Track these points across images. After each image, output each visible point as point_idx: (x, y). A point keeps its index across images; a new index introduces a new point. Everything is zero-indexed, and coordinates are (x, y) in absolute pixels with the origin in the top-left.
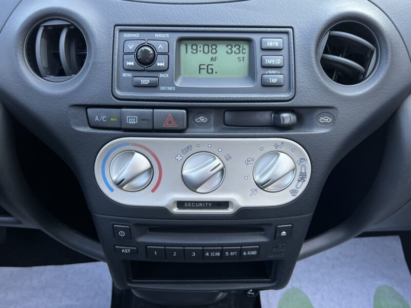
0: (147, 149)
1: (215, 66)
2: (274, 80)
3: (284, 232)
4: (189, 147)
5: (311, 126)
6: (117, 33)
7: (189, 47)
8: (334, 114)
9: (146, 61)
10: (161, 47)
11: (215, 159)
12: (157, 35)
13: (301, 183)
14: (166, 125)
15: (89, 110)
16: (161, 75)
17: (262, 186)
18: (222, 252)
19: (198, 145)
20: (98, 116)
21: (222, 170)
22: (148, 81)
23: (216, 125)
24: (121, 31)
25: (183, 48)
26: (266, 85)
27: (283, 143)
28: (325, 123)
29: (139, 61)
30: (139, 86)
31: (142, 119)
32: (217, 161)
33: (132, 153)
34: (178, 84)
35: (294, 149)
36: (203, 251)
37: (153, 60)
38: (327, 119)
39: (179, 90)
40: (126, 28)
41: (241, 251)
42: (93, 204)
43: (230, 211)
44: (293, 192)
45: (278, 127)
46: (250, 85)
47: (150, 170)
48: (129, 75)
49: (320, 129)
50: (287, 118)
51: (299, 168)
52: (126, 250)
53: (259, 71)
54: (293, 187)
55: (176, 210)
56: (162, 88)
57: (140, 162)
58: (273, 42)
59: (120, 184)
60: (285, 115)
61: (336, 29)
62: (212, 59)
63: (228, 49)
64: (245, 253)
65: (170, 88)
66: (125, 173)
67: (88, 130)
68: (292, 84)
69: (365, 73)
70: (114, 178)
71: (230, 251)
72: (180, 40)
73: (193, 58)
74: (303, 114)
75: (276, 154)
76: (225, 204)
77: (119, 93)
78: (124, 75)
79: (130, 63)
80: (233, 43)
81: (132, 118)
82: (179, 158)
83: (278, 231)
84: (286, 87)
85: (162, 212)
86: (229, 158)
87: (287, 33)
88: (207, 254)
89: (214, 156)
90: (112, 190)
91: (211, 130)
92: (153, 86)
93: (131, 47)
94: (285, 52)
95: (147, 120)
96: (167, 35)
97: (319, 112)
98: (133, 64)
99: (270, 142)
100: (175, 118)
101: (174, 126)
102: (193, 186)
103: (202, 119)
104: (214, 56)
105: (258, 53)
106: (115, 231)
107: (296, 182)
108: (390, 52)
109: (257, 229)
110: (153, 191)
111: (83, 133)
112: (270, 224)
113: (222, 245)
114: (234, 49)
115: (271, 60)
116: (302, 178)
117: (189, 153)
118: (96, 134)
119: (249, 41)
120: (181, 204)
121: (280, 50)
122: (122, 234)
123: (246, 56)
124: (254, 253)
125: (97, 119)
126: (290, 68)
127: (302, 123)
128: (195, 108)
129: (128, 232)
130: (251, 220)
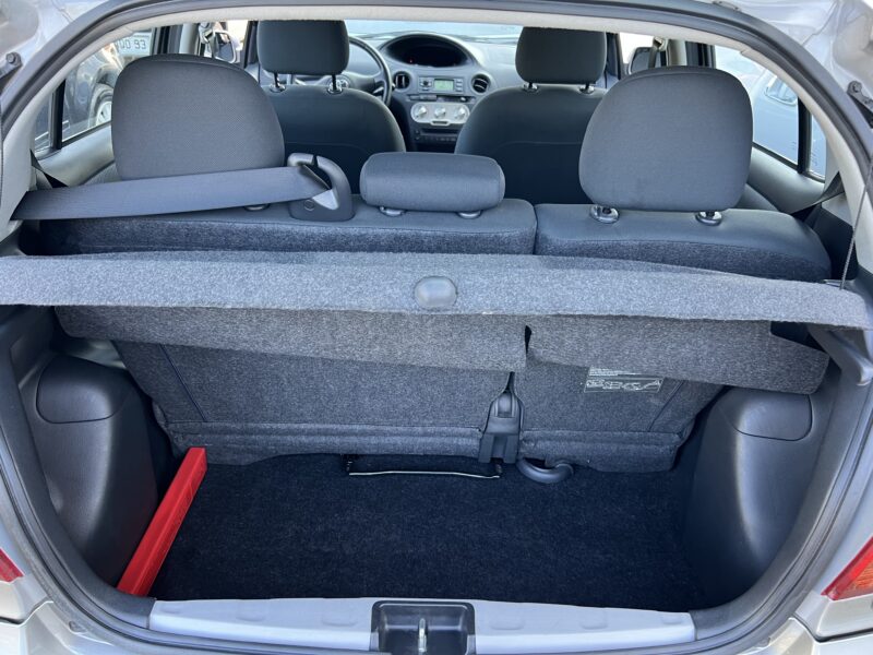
0: (426, 106)
2: (459, 90)
4: (437, 105)
5: (469, 102)
6: (418, 77)
7: (437, 81)
8: (476, 99)
12: (429, 78)
15: (410, 96)
16: (430, 87)
17: (456, 118)
18: (445, 139)
19: (439, 104)
20: (413, 97)
21: (445, 112)
22: (426, 89)
25: (435, 81)
27: (462, 105)
29: (424, 84)
30: (424, 90)
31: (425, 97)
33: (421, 107)
34: (434, 89)
35: (465, 107)
36: (439, 139)
37: (428, 84)
38: (474, 100)
39: (434, 91)
40: (420, 76)
41: (450, 139)
42: (410, 123)
43: (447, 125)
44: (465, 120)
45: (462, 101)
46: (453, 91)
47: (426, 112)
48: (422, 87)
49: (472, 102)
51: (466, 113)
52: (418, 138)
53: (456, 87)
54: (465, 118)
55: (432, 124)
56: (430, 90)
57: (424, 109)
58: (459, 80)
59: (417, 117)
60: (462, 98)
61: (477, 78)
65: (432, 90)
66: (419, 113)
69: (485, 89)
70: (416, 115)
72: (435, 79)
73: (438, 84)
74: (468, 98)
75: (460, 108)
76: (446, 123)
77: (419, 92)
78: (420, 87)
79: (422, 85)
80: (449, 80)
81: (422, 97)
82: (434, 108)
84: (463, 91)
85: (429, 124)
86: (447, 108)
87: (463, 78)
88: (441, 140)
89: (443, 108)
90: (415, 118)
91: (443, 101)
92: (428, 90)
93: (422, 81)
96: (431, 78)
97: (472, 98)
99: (458, 104)
100: (433, 97)
102: (437, 117)
103: (440, 98)
105: (455, 83)
106: (415, 131)
108: (492, 85)
109: (454, 132)
110: (427, 118)
111: (408, 102)
113: (445, 137)
114: (449, 82)
115: (458, 85)
116: (467, 116)
117: (436, 107)
118: (412, 102)
119: (454, 80)
120: (434, 122)
121: (461, 82)
122: (417, 132)
123: (453, 84)
126: (463, 87)
127: (467, 101)
128: (438, 96)
129: (419, 131)
130: (453, 129)
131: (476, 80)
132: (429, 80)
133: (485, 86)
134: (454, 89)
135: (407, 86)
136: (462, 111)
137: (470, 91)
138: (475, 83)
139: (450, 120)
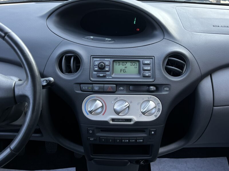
0: (101, 99)
1: (126, 70)
2: (147, 75)
3: (153, 132)
4: (117, 98)
5: (161, 91)
6: (92, 58)
7: (117, 63)
8: (170, 87)
9: (102, 68)
10: (107, 63)
11: (126, 103)
12: (106, 59)
13: (158, 112)
14: (108, 90)
15: (81, 85)
16: (107, 73)
17: (144, 113)
18: (129, 140)
19: (120, 97)
21: (129, 107)
22: (103, 75)
23: (126, 90)
24: (93, 58)
25: (115, 64)
26: (145, 77)
27: (151, 97)
28: (167, 90)
29: (99, 68)
30: (99, 77)
31: (100, 88)
32: (127, 103)
33: (95, 100)
34: (113, 76)
35: (155, 99)
36: (122, 140)
37: (104, 68)
38: (168, 89)
39: (113, 78)
40: (95, 57)
41: (136, 140)
42: (81, 120)
43: (132, 123)
44: (156, 116)
45: (149, 92)
46: (139, 77)
47: (102, 107)
48: (96, 73)
50: (152, 88)
51: (157, 106)
52: (92, 139)
53: (142, 71)
54: (155, 114)
55: (111, 122)
56: (107, 77)
57: (99, 104)
58: (147, 62)
59: (91, 112)
60: (152, 87)
62: (125, 67)
63: (131, 64)
64: (138, 141)
65: (110, 77)
66: (93, 108)
67: (80, 92)
68: (154, 76)
69: (182, 73)
70: (89, 110)
71: (132, 140)
72: (114, 61)
73: (118, 67)
74: (158, 87)
75: (149, 101)
76: (130, 120)
77: (92, 79)
78: (94, 73)
79: (96, 69)
80: (133, 62)
82: (113, 102)
83: (150, 131)
84: (152, 77)
85: (106, 123)
86: (131, 102)
87: (152, 58)
88: (123, 141)
89: (126, 101)
90: (88, 114)
91: (125, 92)
92: (104, 77)
93: (97, 63)
94: (151, 65)
95: (102, 88)
96: (109, 59)
97: (164, 86)
98: (97, 69)
99: (146, 97)
100: (112, 88)
101: (111, 90)
102: (117, 113)
103: (121, 88)
104: (126, 66)
105: (141, 65)
106: (88, 131)
107: (156, 112)
108: (191, 65)
109: (142, 131)
110: (103, 115)
111: (79, 93)
112: (147, 129)
113: (129, 137)
114: (133, 64)
115: (146, 68)
116: (159, 111)
117: (116, 100)
118: (83, 93)
119: (139, 61)
120: (113, 120)
121: (149, 64)
122: (91, 132)
123: (138, 66)
124: (142, 141)
125: (84, 88)
126: (153, 71)
127: (157, 90)
128: (119, 84)
129: (93, 131)
130: (140, 127)
131: (169, 60)
134: (139, 73)
136: (152, 104)
137: (162, 76)
138: (168, 64)
139: (136, 117)
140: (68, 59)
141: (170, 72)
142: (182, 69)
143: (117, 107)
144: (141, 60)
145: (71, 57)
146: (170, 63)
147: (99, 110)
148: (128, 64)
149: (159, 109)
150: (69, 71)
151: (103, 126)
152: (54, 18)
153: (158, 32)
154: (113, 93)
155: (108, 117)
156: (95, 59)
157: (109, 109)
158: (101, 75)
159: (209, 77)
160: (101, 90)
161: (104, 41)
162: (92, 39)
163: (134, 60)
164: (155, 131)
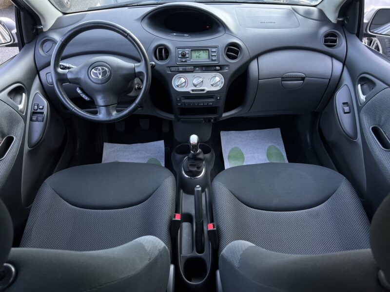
0: (184, 77)
1: (200, 56)
2: (214, 59)
4: (194, 76)
5: (223, 70)
7: (194, 52)
8: (229, 67)
9: (184, 55)
10: (187, 52)
12: (186, 49)
13: (222, 84)
15: (170, 68)
16: (187, 59)
17: (212, 85)
18: (203, 104)
19: (197, 75)
20: (173, 69)
21: (202, 81)
24: (177, 49)
25: (192, 52)
26: (213, 60)
27: (216, 74)
29: (182, 55)
30: (182, 61)
31: (183, 69)
33: (181, 78)
34: (192, 60)
35: (219, 75)
36: (199, 104)
37: (185, 55)
38: (227, 68)
39: (193, 62)
40: (179, 48)
41: (208, 103)
42: (172, 92)
43: (205, 92)
44: (220, 87)
45: (216, 70)
46: (208, 60)
47: (185, 82)
49: (226, 70)
50: (218, 68)
51: (221, 80)
52: (179, 104)
53: (211, 57)
54: (220, 85)
55: (191, 92)
56: (188, 62)
57: (183, 80)
58: (214, 50)
59: (178, 86)
60: (217, 67)
61: (230, 46)
63: (203, 52)
66: (179, 83)
67: (170, 72)
68: (218, 60)
69: (238, 57)
70: (177, 84)
71: (205, 103)
72: (192, 50)
73: (195, 55)
74: (222, 67)
75: (215, 76)
76: (203, 90)
77: (178, 63)
78: (179, 59)
79: (180, 56)
81: (181, 69)
82: (192, 78)
83: (217, 97)
85: (188, 93)
86: (204, 78)
87: (217, 47)
89: (200, 78)
90: (176, 87)
91: (200, 71)
92: (186, 61)
93: (180, 52)
94: (217, 52)
95: (185, 69)
96: (189, 49)
97: (225, 66)
99: (213, 74)
100: (191, 68)
101: (191, 70)
102: (195, 86)
103: (197, 69)
104: (200, 54)
105: (210, 52)
106: (177, 99)
108: (243, 51)
109: (211, 97)
110: (186, 87)
112: (214, 96)
113: (203, 102)
114: (205, 52)
115: (213, 54)
118: (172, 73)
119: (208, 50)
120: (193, 90)
121: (215, 52)
122: (178, 99)
123: (208, 53)
124: (211, 104)
126: (218, 56)
127: (221, 69)
128: (195, 66)
129: (180, 98)
130: (210, 95)
131: (228, 48)
132: (187, 51)
133: (237, 53)
134: (209, 58)
135: (167, 57)
136: (217, 79)
137: (224, 60)
138: (228, 51)
139: (207, 88)
140: (160, 51)
141: (230, 57)
142: (237, 54)
143: (195, 81)
144: (210, 49)
145: (162, 49)
146: (229, 50)
147: (183, 84)
148: (201, 52)
149: (222, 82)
150: (161, 58)
151: (186, 95)
152: (146, 20)
153: (221, 29)
154: (192, 72)
155: (189, 89)
156: (179, 50)
157: (190, 84)
158: (184, 60)
159: (256, 60)
160: (184, 71)
161: (184, 36)
162: (175, 36)
163: (205, 49)
164: (220, 97)
